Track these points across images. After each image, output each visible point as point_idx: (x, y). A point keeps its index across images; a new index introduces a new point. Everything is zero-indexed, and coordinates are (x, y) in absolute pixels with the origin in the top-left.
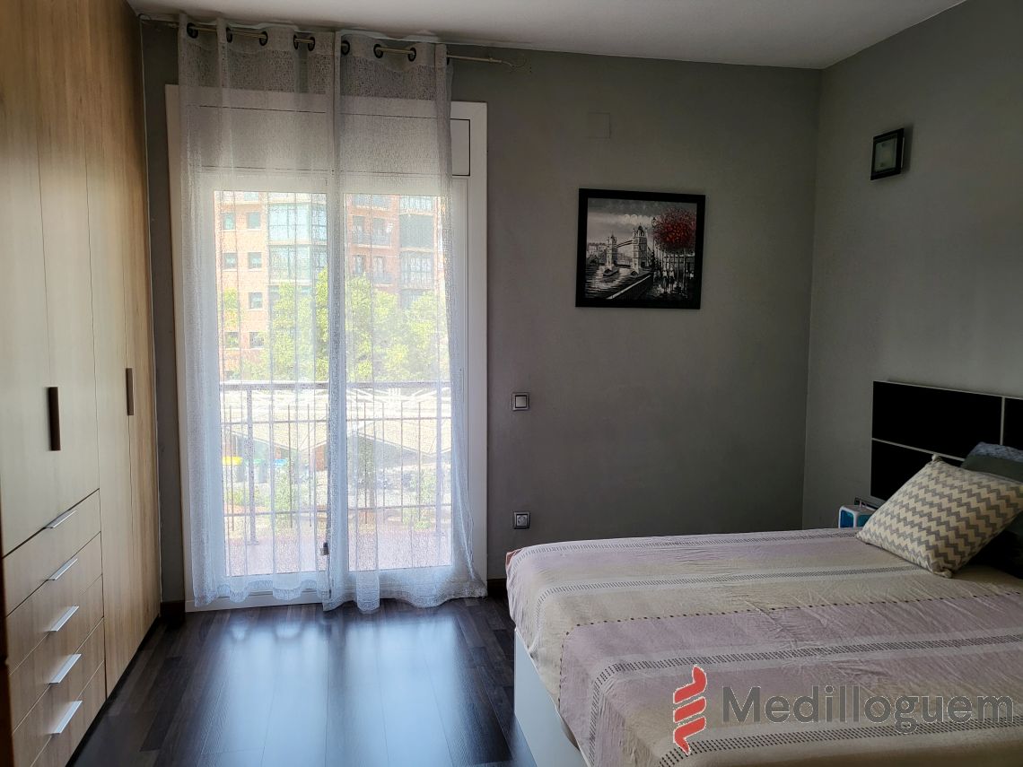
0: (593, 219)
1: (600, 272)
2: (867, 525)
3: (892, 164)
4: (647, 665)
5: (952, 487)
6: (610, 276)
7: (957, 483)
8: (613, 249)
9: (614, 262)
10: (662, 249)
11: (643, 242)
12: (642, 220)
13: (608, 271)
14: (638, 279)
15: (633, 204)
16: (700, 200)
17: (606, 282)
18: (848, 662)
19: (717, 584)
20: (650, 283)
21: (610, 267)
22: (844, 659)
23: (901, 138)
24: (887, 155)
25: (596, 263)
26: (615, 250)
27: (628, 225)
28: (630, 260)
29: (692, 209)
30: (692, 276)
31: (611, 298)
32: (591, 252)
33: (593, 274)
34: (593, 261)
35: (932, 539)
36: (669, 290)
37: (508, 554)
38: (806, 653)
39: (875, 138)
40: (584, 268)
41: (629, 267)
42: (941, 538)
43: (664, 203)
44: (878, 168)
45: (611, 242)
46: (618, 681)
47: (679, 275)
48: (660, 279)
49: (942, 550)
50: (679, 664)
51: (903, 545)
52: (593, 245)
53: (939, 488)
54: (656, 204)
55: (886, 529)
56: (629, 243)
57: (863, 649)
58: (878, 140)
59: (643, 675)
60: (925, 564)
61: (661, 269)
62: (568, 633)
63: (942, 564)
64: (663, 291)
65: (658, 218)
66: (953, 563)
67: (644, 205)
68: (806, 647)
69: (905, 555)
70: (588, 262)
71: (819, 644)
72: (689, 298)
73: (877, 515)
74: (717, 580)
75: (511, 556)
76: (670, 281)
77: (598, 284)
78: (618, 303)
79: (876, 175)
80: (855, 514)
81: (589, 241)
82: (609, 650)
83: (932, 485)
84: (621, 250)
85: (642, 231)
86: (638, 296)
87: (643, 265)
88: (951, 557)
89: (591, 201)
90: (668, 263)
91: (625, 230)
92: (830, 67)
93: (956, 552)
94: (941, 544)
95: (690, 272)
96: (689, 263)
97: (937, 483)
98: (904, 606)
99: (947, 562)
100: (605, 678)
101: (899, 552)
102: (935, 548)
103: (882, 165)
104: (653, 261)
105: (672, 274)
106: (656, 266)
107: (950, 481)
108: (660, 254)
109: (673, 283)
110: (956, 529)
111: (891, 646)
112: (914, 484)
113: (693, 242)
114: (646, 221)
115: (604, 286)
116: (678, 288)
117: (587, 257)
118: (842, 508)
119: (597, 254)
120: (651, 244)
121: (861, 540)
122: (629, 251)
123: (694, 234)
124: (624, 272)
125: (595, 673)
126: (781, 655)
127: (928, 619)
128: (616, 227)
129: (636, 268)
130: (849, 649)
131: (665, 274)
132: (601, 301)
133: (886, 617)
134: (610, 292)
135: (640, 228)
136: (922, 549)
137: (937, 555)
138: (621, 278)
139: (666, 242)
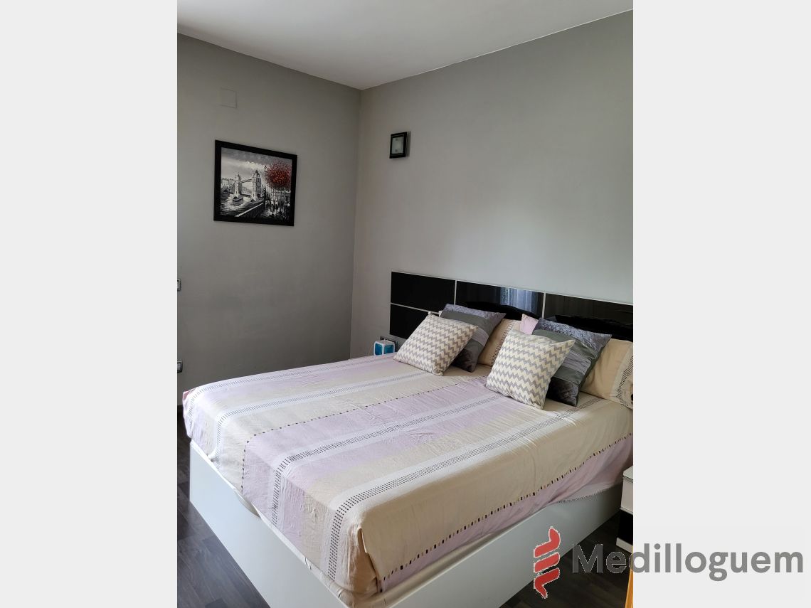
0: (225, 162)
1: (231, 198)
2: (400, 351)
3: (401, 151)
4: (308, 454)
5: (441, 328)
6: (237, 201)
7: (443, 326)
8: (239, 184)
9: (240, 193)
10: (271, 187)
11: (258, 181)
12: (258, 166)
13: (235, 198)
14: (256, 205)
15: (252, 155)
16: (294, 158)
17: (234, 205)
18: (413, 430)
19: (330, 396)
20: (263, 208)
21: (237, 195)
22: (411, 429)
23: (405, 136)
24: (398, 146)
25: (227, 192)
26: (240, 185)
27: (249, 169)
28: (250, 192)
29: (289, 162)
30: (289, 205)
31: (238, 216)
32: (224, 184)
33: (225, 199)
34: (226, 191)
35: (433, 356)
36: (275, 213)
37: (185, 393)
38: (392, 429)
39: (392, 135)
40: (219, 195)
41: (249, 196)
42: (438, 356)
43: (272, 157)
44: (394, 152)
45: (237, 178)
46: (295, 468)
47: (281, 204)
48: (269, 205)
49: (438, 362)
50: (327, 449)
51: (419, 361)
52: (226, 179)
53: (435, 329)
54: (267, 157)
55: (410, 353)
56: (250, 181)
57: (418, 421)
58: (393, 136)
59: (308, 460)
60: (430, 370)
61: (270, 199)
62: (248, 442)
63: (439, 369)
64: (271, 213)
65: (268, 167)
66: (443, 368)
67: (259, 157)
68: (391, 426)
69: (420, 366)
70: (222, 191)
71: (397, 423)
72: (287, 219)
73: (405, 346)
74: (330, 393)
75: (187, 394)
76: (275, 207)
77: (229, 206)
78: (242, 220)
79: (393, 156)
80: (383, 345)
81: (222, 177)
82: (282, 448)
83: (431, 328)
84: (244, 185)
85: (258, 174)
86: (255, 216)
87: (258, 196)
88: (443, 365)
89: (224, 150)
90: (275, 196)
91: (248, 172)
92: (367, 90)
93: (445, 362)
94: (438, 358)
95: (288, 203)
96: (287, 197)
97: (433, 327)
98: (428, 394)
99: (441, 368)
100: (284, 467)
101: (417, 365)
102: (435, 361)
103: (396, 151)
104: (265, 194)
105: (277, 203)
106: (267, 197)
107: (439, 325)
108: (269, 190)
109: (277, 209)
110: (444, 350)
111: (430, 417)
112: (422, 327)
113: (289, 184)
114: (261, 168)
115: (233, 208)
116: (280, 212)
117: (222, 187)
118: (376, 342)
119: (228, 186)
120: (264, 183)
121: (395, 360)
122: (250, 186)
123: (290, 179)
124: (246, 200)
125: (275, 465)
126: (379, 433)
127: (441, 400)
128: (240, 169)
129: (255, 198)
130: (411, 423)
131: (272, 203)
132: (231, 218)
133: (423, 402)
134: (237, 212)
135: (257, 172)
136: (429, 362)
137: (436, 365)
138: (244, 204)
139: (272, 181)
